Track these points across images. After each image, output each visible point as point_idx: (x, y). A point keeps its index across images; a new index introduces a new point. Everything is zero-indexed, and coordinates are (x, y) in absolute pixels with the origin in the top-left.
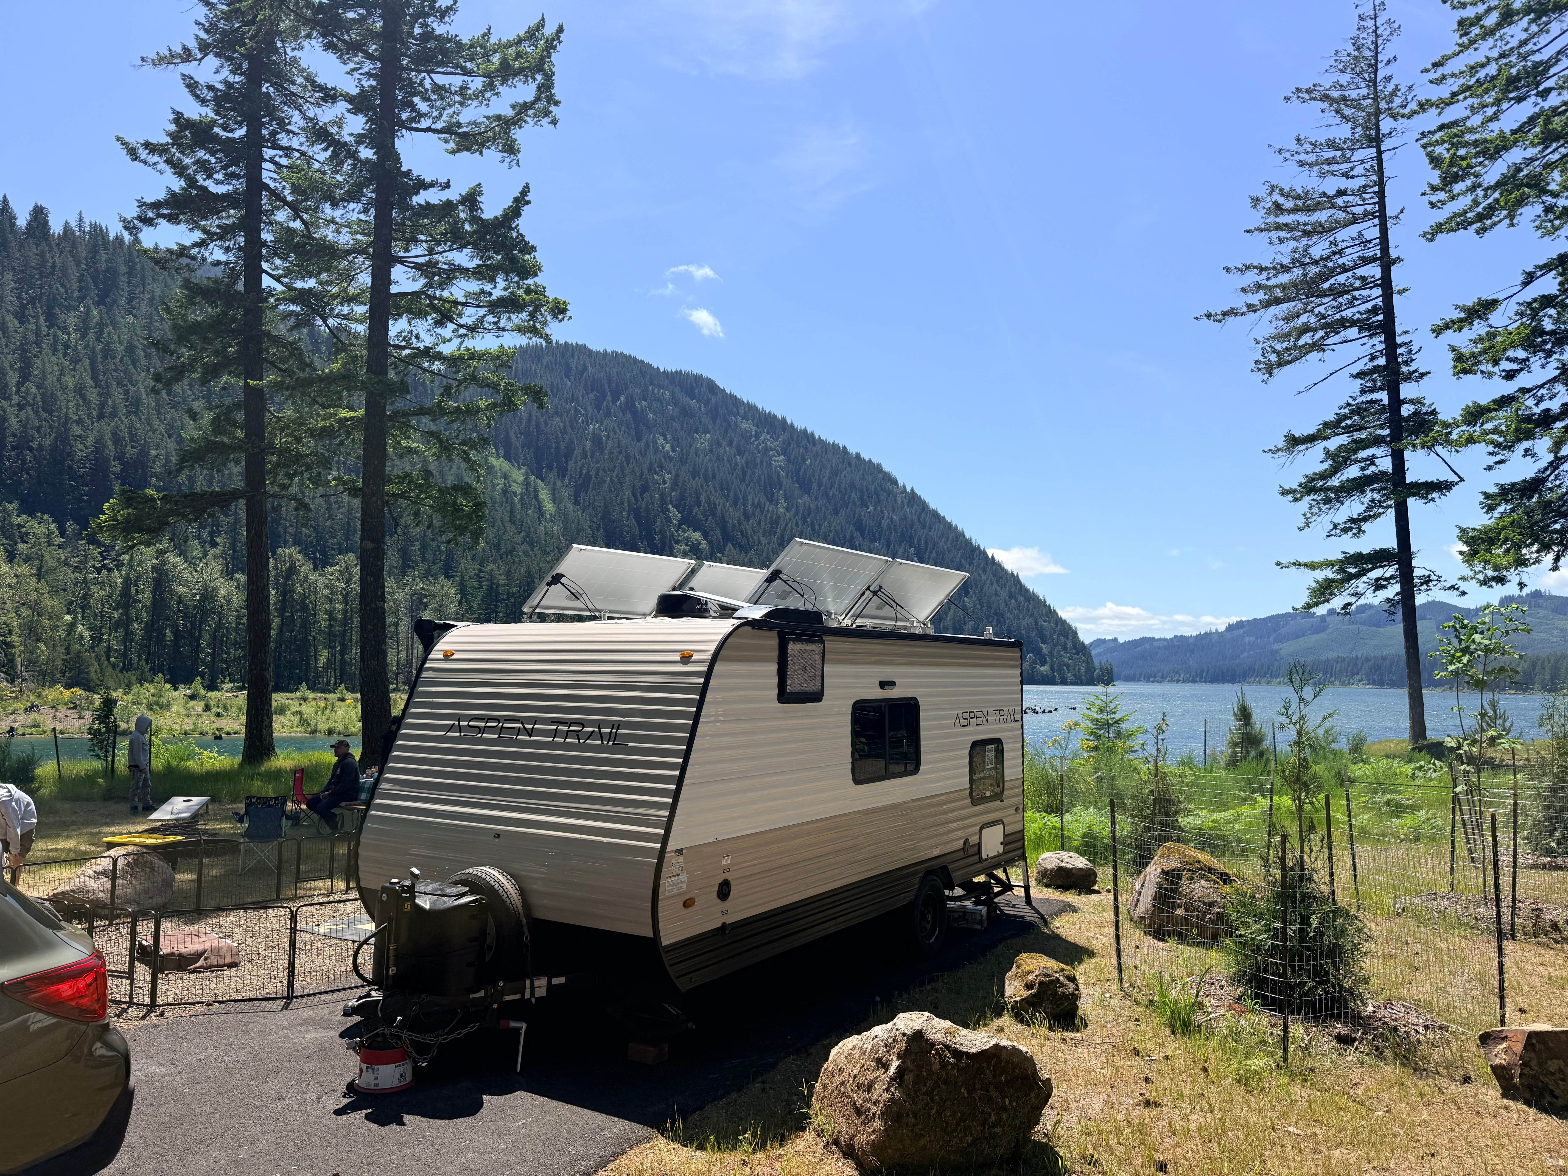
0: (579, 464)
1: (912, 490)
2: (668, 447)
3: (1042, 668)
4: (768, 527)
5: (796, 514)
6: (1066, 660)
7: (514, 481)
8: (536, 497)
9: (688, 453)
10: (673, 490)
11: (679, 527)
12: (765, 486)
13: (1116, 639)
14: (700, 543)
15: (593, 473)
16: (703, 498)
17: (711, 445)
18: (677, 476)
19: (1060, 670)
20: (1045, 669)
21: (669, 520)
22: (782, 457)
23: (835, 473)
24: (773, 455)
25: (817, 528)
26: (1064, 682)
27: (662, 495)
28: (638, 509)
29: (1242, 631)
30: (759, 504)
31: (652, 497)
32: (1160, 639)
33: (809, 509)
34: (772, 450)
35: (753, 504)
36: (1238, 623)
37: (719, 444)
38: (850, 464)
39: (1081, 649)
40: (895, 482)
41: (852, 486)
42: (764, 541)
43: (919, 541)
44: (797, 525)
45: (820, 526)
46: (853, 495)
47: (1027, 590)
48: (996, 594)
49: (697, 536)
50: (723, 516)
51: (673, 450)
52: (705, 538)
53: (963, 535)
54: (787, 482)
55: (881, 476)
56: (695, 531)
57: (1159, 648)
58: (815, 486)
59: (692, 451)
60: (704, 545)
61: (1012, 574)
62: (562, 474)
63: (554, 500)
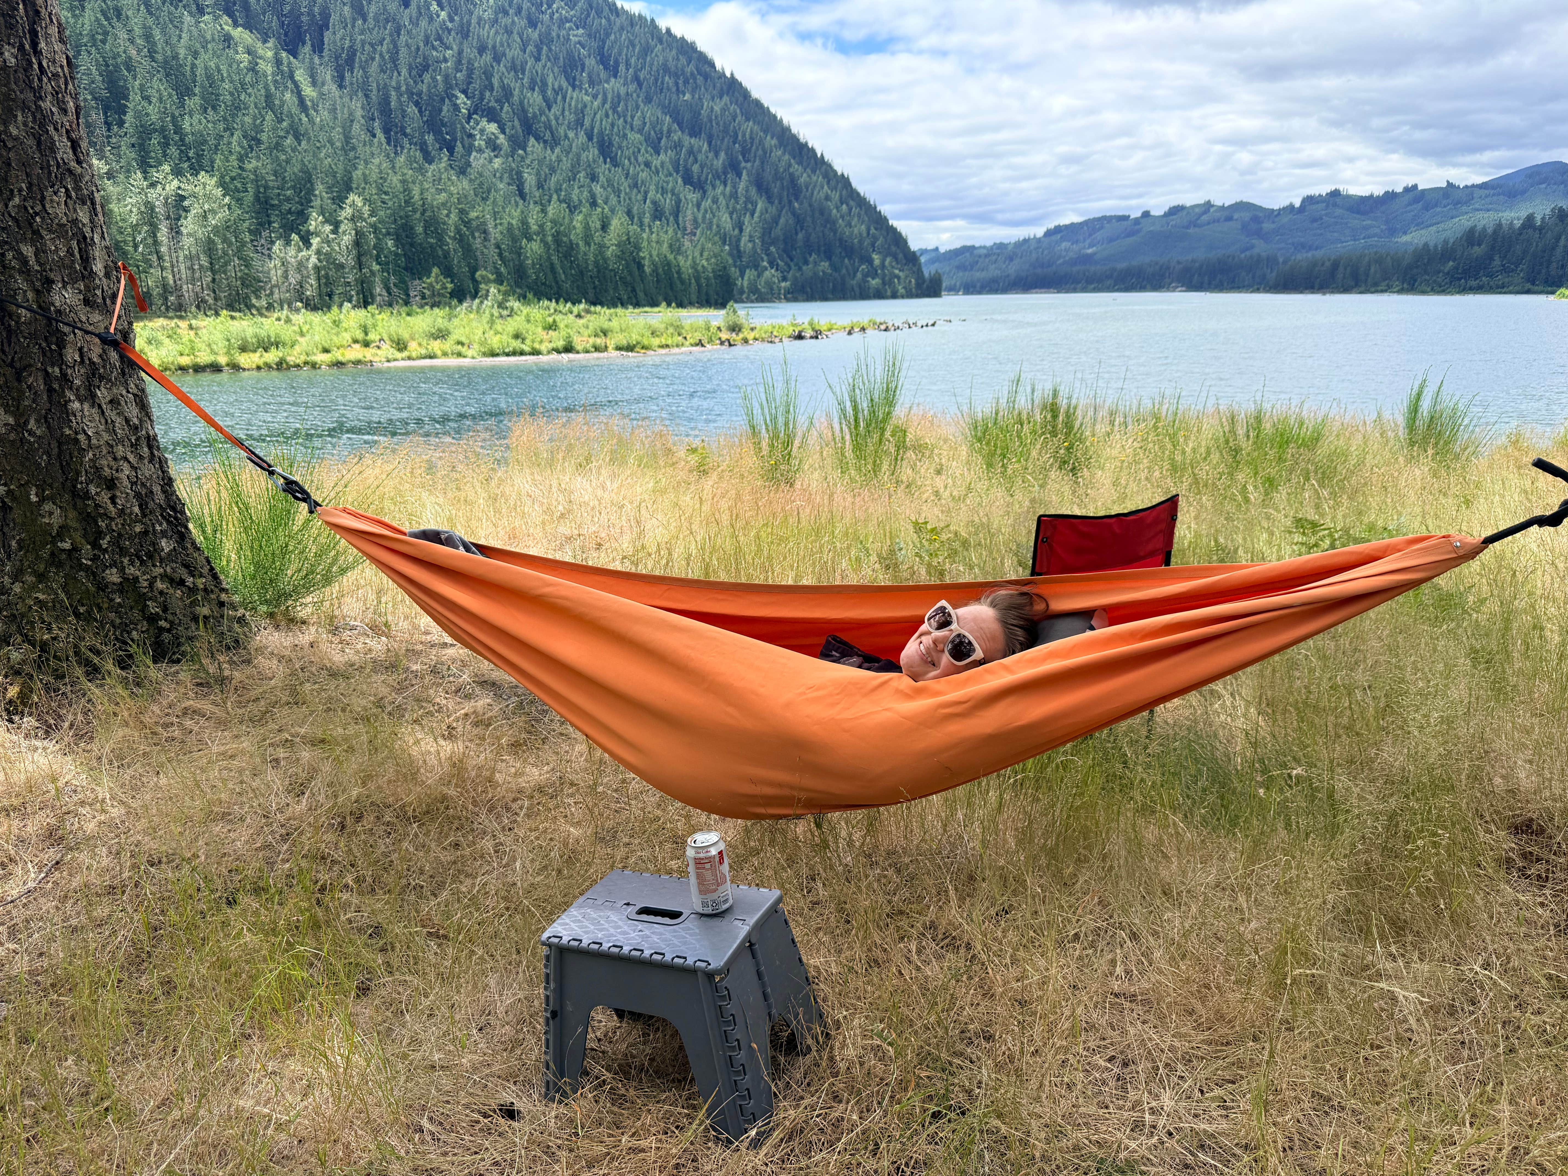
0: (338, 36)
1: (732, 74)
2: (443, 14)
3: (874, 282)
4: (572, 117)
5: (604, 102)
6: (897, 272)
7: (260, 58)
8: (292, 77)
9: (469, 23)
10: (458, 70)
11: (469, 117)
12: (565, 67)
13: (937, 249)
14: (497, 138)
15: (358, 46)
16: (495, 81)
17: (496, 13)
18: (460, 53)
19: (891, 283)
20: (875, 282)
21: (456, 107)
22: (581, 31)
23: (646, 50)
24: (570, 29)
25: (629, 119)
26: (894, 296)
27: (446, 77)
28: (420, 94)
29: (1059, 236)
30: (561, 88)
31: (434, 79)
32: (980, 247)
33: (619, 96)
34: (568, 21)
35: (553, 89)
36: (1056, 227)
37: (506, 13)
38: (661, 41)
39: (911, 259)
40: (712, 65)
41: (666, 69)
42: (571, 134)
43: (744, 135)
44: (607, 116)
45: (633, 117)
46: (667, 78)
47: (858, 194)
48: (827, 198)
49: (493, 128)
50: (521, 103)
51: (452, 20)
52: (503, 132)
53: (788, 129)
54: (591, 62)
55: (695, 55)
56: (489, 121)
57: (980, 256)
58: (622, 68)
59: (474, 21)
60: (502, 139)
61: (843, 175)
62: (318, 48)
63: (314, 83)
